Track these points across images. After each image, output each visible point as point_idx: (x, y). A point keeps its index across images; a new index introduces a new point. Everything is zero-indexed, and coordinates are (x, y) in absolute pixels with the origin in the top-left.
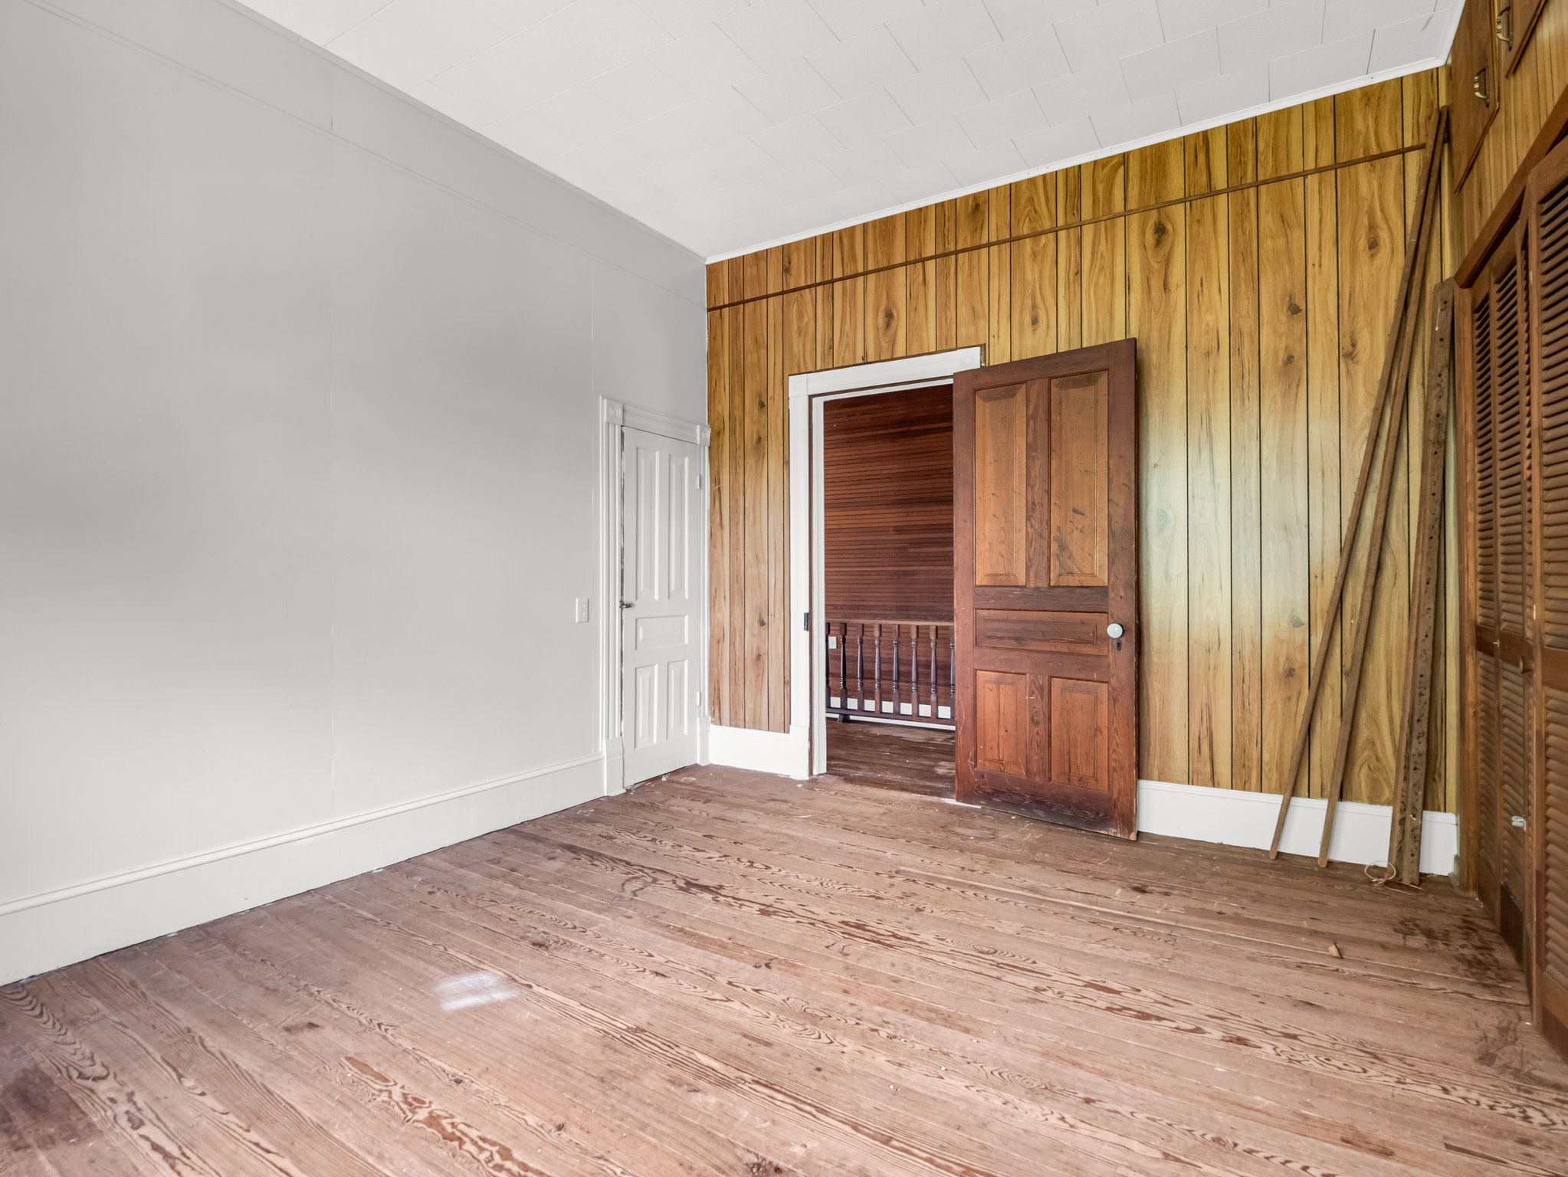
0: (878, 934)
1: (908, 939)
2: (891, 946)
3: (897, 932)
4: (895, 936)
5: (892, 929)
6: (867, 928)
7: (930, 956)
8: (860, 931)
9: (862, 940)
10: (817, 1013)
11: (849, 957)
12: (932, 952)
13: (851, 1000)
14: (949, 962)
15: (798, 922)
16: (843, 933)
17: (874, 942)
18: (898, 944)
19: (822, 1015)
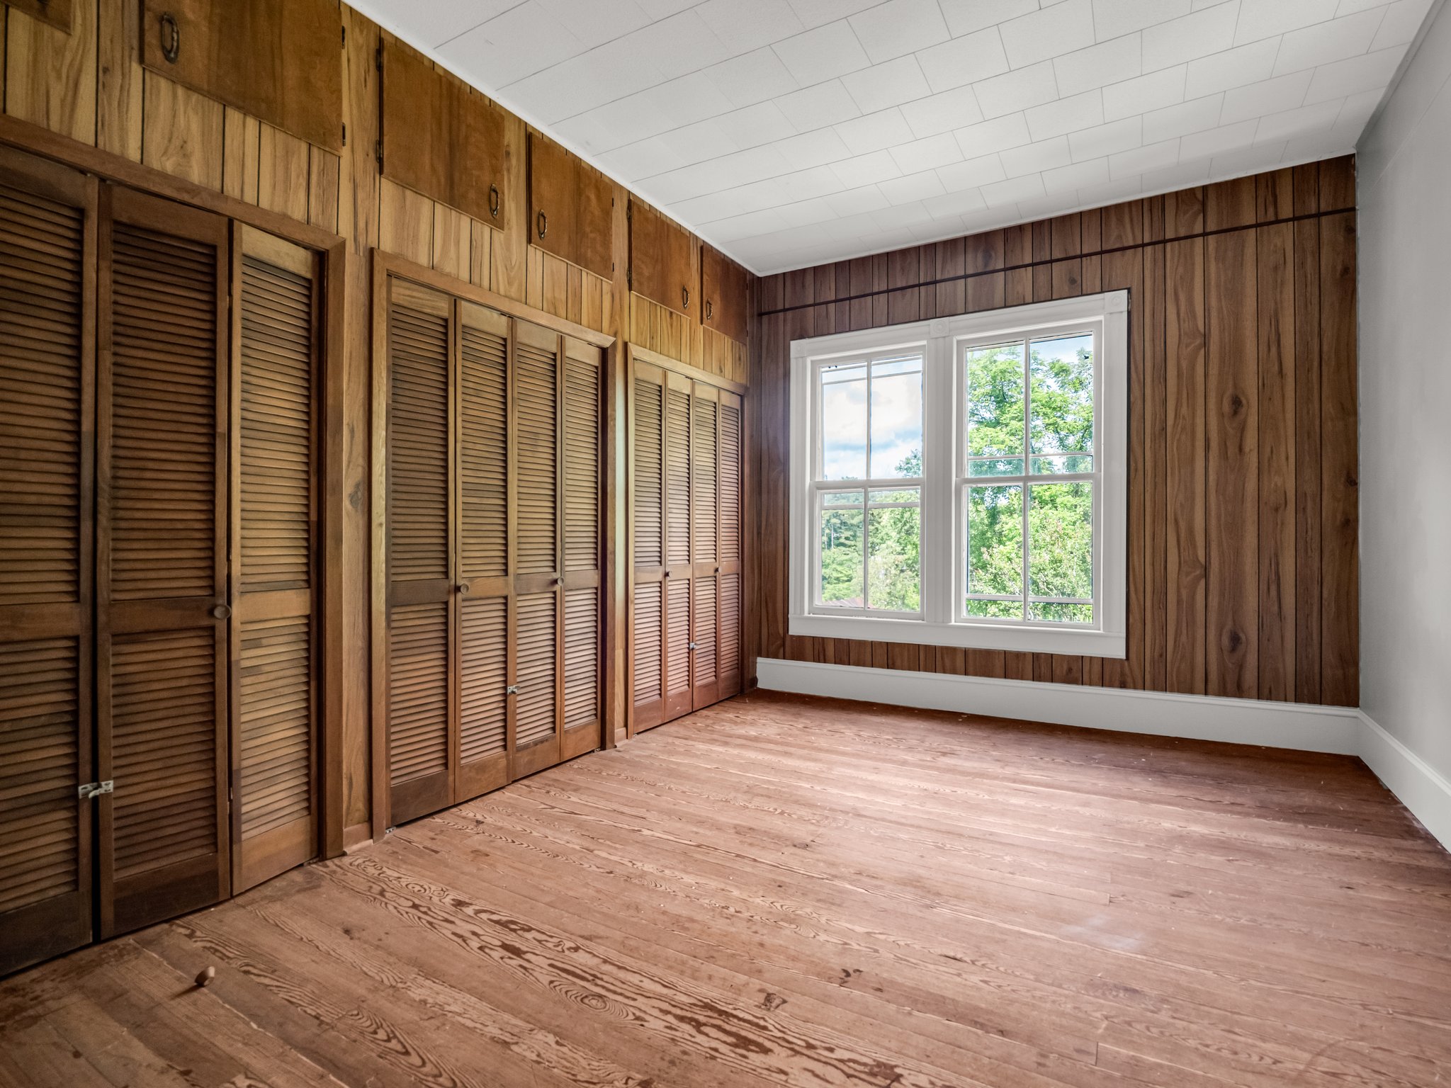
0: (719, 1028)
1: (681, 1019)
2: (707, 1006)
3: (694, 1032)
4: (698, 1025)
5: (700, 1038)
6: (731, 1040)
7: (665, 991)
8: (743, 1033)
9: (741, 1015)
10: (785, 925)
11: (758, 987)
12: (660, 998)
13: (757, 938)
14: (647, 984)
15: (831, 1050)
16: (765, 1028)
17: (726, 1013)
18: (696, 1010)
19: (781, 923)
